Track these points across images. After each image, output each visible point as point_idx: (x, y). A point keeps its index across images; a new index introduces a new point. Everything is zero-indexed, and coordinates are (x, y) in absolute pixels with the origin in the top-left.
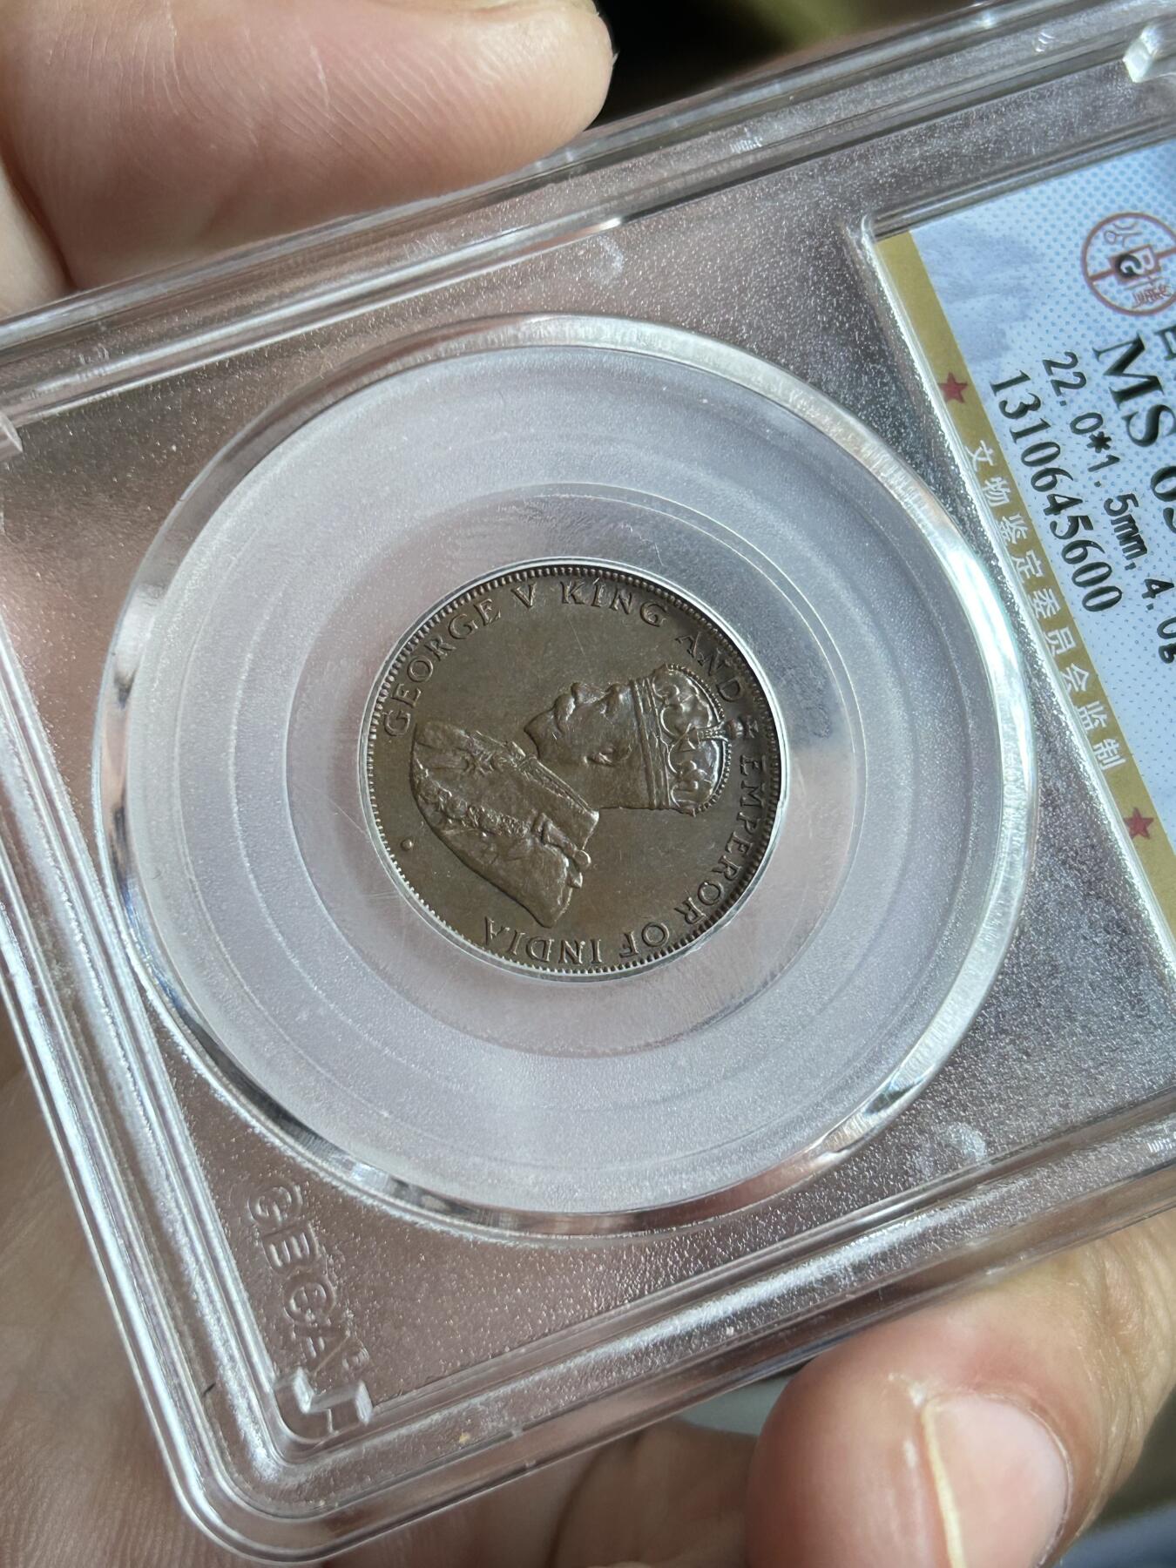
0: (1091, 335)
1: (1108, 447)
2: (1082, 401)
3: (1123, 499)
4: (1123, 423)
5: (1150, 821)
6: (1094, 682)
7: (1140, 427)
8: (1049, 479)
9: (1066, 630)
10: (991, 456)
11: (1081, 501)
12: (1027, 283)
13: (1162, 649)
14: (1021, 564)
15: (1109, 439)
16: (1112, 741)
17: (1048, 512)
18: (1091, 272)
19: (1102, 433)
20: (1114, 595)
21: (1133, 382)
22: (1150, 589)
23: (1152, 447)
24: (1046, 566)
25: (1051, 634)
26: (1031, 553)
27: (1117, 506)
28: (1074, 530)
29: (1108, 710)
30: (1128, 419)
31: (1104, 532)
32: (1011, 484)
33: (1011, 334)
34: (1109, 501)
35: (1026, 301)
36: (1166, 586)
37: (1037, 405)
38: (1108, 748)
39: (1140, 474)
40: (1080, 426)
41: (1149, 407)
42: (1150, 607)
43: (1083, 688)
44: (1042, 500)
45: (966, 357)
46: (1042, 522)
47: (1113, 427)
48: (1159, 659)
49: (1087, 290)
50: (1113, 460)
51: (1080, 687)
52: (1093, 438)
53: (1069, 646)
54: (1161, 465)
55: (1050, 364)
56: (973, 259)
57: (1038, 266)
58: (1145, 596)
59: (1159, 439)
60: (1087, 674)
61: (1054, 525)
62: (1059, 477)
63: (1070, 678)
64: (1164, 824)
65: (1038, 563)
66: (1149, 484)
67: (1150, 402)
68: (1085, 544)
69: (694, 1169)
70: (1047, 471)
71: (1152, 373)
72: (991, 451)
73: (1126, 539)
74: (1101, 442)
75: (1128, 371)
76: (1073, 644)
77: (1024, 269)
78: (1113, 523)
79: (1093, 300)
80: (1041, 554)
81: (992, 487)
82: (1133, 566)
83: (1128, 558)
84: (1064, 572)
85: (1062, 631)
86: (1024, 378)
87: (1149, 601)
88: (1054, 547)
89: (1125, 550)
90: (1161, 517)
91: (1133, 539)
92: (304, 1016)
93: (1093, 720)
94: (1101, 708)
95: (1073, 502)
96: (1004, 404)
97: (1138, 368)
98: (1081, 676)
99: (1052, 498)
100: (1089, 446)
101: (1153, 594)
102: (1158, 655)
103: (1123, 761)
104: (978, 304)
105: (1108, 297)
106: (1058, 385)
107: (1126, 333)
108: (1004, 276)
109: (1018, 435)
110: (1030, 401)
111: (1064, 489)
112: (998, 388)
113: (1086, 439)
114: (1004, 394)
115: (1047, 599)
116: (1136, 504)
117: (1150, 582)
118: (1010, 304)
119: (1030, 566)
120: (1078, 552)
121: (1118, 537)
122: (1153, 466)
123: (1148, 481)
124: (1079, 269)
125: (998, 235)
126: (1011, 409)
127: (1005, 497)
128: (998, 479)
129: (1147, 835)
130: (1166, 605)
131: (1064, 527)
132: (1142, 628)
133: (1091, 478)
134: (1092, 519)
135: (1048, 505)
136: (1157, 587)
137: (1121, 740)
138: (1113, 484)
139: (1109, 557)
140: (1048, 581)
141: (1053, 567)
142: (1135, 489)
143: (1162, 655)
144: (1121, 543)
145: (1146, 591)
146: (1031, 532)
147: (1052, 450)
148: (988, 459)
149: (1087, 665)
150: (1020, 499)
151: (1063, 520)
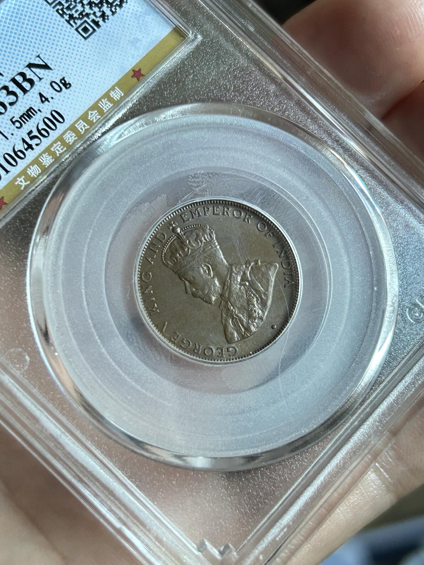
3: (14, 123)
5: (133, 71)
6: (92, 108)
8: (19, 153)
9: (76, 125)
10: (20, 178)
11: (23, 139)
13: (66, 88)
14: (59, 151)
16: (111, 94)
17: (32, 149)
20: (54, 113)
24: (55, 142)
25: (81, 130)
26: (52, 149)
27: (18, 124)
28: (36, 137)
29: (100, 99)
31: (31, 125)
32: (28, 166)
34: (17, 127)
36: (41, 95)
38: (114, 94)
42: (52, 98)
43: (96, 111)
44: (29, 153)
46: (38, 150)
48: (71, 88)
51: (96, 113)
53: (82, 122)
58: (49, 101)
60: (90, 112)
61: (37, 145)
62: (16, 150)
63: (94, 118)
64: (133, 66)
65: (55, 145)
66: (3, 116)
68: (39, 131)
70: (17, 155)
72: (18, 179)
73: (30, 117)
76: (81, 121)
78: (25, 123)
80: (51, 145)
81: (33, 173)
82: (39, 110)
83: (36, 112)
84: (54, 135)
85: (77, 127)
87: (50, 99)
88: (46, 142)
89: (34, 115)
90: (14, 107)
91: (29, 114)
93: (106, 104)
94: (101, 102)
95: (24, 141)
98: (91, 114)
99: (26, 150)
101: (47, 99)
102: (70, 89)
103: (116, 88)
109: (7, 172)
111: (20, 146)
115: (67, 137)
116: (14, 117)
117: (42, 102)
119: (58, 148)
120: (43, 132)
121: (30, 119)
127: (34, 167)
128: (28, 172)
129: (140, 70)
130: (48, 92)
131: (36, 141)
132: (61, 99)
133: (11, 138)
134: (28, 132)
135: (30, 150)
136: (43, 98)
137: (109, 91)
138: (9, 129)
139: (40, 120)
140: (60, 139)
141: (54, 139)
142: (8, 120)
143: (69, 87)
144: (32, 117)
145: (46, 102)
146: (44, 152)
147: (7, 156)
148: (22, 179)
149: (86, 113)
150: (33, 161)
151: (33, 142)
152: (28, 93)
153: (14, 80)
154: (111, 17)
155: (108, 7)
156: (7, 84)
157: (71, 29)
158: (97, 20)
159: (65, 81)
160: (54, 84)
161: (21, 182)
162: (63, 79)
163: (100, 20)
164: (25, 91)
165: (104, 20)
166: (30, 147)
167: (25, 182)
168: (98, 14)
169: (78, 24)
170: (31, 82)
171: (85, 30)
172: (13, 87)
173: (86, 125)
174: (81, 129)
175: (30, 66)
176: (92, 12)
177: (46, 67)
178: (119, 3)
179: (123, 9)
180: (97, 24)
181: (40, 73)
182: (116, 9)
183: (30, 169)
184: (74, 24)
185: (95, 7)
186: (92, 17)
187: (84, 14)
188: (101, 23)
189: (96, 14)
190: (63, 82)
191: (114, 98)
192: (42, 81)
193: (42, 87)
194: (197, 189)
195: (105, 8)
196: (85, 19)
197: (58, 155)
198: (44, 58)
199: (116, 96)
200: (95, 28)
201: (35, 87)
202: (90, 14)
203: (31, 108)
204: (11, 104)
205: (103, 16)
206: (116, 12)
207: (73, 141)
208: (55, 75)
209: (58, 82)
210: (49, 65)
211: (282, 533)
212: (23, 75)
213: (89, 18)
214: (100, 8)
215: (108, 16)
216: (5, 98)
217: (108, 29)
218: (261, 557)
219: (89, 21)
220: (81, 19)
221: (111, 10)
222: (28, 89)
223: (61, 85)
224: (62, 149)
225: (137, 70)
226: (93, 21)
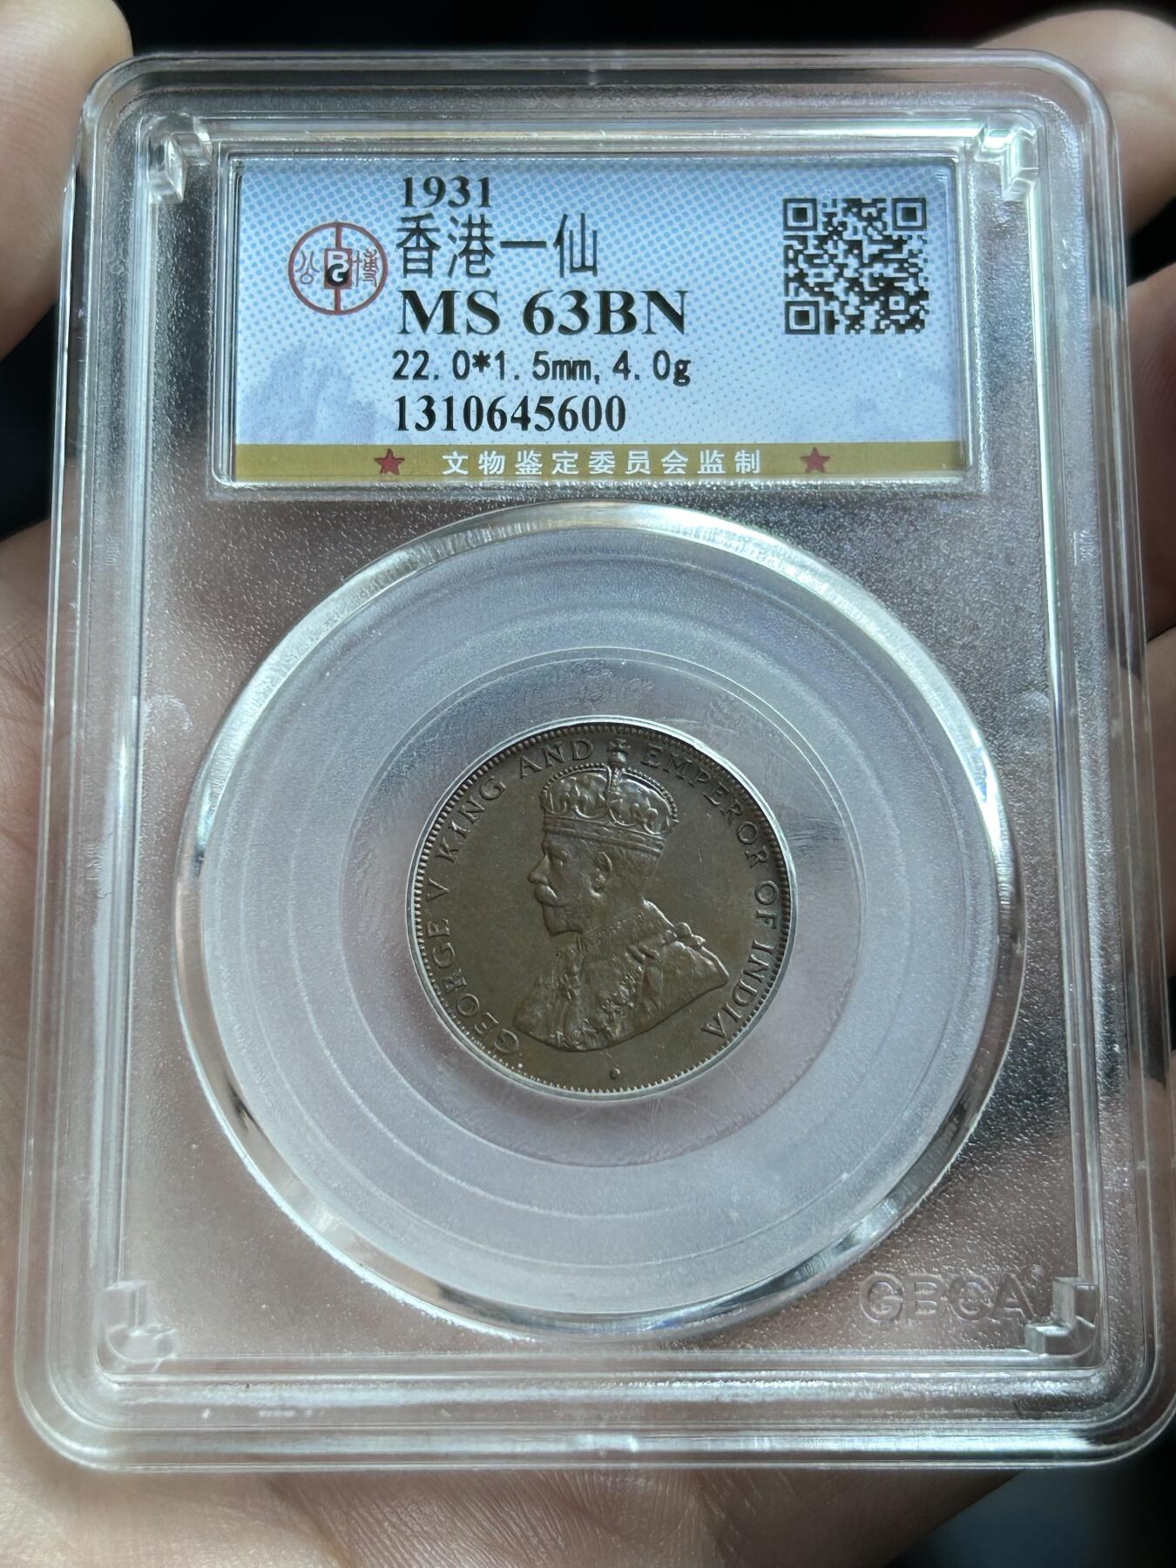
0: (385, 330)
1: (488, 356)
2: (440, 361)
3: (537, 361)
4: (472, 334)
5: (815, 450)
6: (682, 449)
7: (481, 323)
8: (497, 416)
9: (631, 453)
10: (459, 454)
11: (526, 398)
12: (319, 364)
13: (676, 382)
14: (562, 467)
15: (481, 352)
16: (738, 454)
17: (525, 427)
18: (331, 308)
19: (475, 356)
20: (615, 403)
21: (440, 312)
22: (621, 371)
23: (502, 319)
24: (571, 448)
25: (630, 467)
26: (554, 456)
27: (541, 370)
28: (549, 414)
29: (711, 447)
30: (470, 329)
31: (560, 389)
32: (490, 448)
33: (360, 396)
34: (535, 374)
35: (336, 372)
36: (624, 357)
37: (430, 400)
38: (743, 460)
39: (521, 339)
40: (461, 371)
41: (466, 308)
42: (637, 377)
43: (686, 459)
44: (513, 429)
45: (364, 441)
46: (531, 436)
47: (473, 345)
48: (683, 388)
49: (345, 317)
50: (500, 356)
51: (683, 462)
52: (475, 365)
53: (646, 456)
54: (520, 319)
55: (398, 375)
56: (281, 401)
57: (309, 348)
58: (626, 377)
59: (497, 312)
60: (674, 452)
61: (538, 427)
62: (498, 406)
63: (673, 466)
64: (821, 441)
65: (565, 453)
66: (532, 335)
67: (462, 305)
68: (563, 409)
69: (977, 936)
70: (491, 415)
71: (438, 294)
72: (455, 453)
73: (571, 374)
74: (482, 361)
75: (428, 313)
76: (646, 452)
77: (308, 362)
78: (554, 377)
79: (356, 316)
80: (560, 448)
81: (486, 465)
82: (597, 378)
83: (589, 377)
84: (581, 435)
85: (631, 457)
86: (402, 401)
87: (631, 376)
88: (556, 435)
89: (582, 377)
90: (563, 337)
91: (574, 368)
92: (734, 1215)
93: (715, 462)
94: (708, 452)
95: (524, 403)
96: (418, 427)
97: (429, 303)
98: (674, 457)
99: (514, 420)
100: (481, 370)
101: (626, 371)
102: (679, 388)
103: (758, 452)
104: (323, 414)
105: (359, 303)
106: (418, 375)
107: (395, 301)
108: (307, 383)
109: (450, 426)
110: (424, 403)
111: (510, 407)
112: (402, 426)
113: (474, 371)
114: (410, 423)
115: (599, 458)
116: (546, 353)
117: (616, 369)
118: (333, 387)
119: (566, 461)
120: (568, 418)
121: (568, 378)
122: (519, 326)
123: (529, 335)
124: (323, 316)
125: (269, 371)
126: (424, 422)
127: (498, 456)
128: (481, 457)
129: (826, 458)
130: (640, 362)
131: (543, 420)
132: (652, 391)
133: (509, 381)
134: (544, 394)
135: (519, 425)
136: (622, 365)
137: (740, 447)
138: (521, 365)
139: (582, 393)
140: (584, 452)
141: (573, 442)
142: (532, 348)
143: (682, 384)
144: (575, 379)
145: (622, 375)
146: (537, 448)
147: (473, 403)
148: (460, 459)
149: (667, 449)
150: (505, 446)
151: (536, 418)
152: (607, 337)
153: (605, 297)
154: (866, 333)
155: (877, 312)
156: (589, 293)
157: (780, 295)
158: (838, 317)
159: (685, 369)
160: (662, 357)
161: (455, 461)
162: (686, 363)
163: (844, 322)
164: (605, 327)
165: (849, 328)
166: (524, 421)
167: (462, 467)
168: (850, 311)
169: (800, 299)
170: (630, 323)
171: (803, 317)
172: (593, 306)
173: (647, 467)
174: (634, 466)
175: (655, 297)
176: (843, 298)
177: (677, 320)
178: (902, 322)
179: (900, 337)
180: (832, 323)
181: (657, 321)
182: (888, 327)
183: (489, 455)
184: (792, 292)
185: (857, 294)
186: (835, 306)
187: (826, 289)
188: (840, 328)
189: (847, 308)
190: (681, 367)
191: (738, 466)
192: (650, 337)
193: (640, 347)
194: (713, 726)
195: (871, 312)
196: (821, 299)
197: (554, 472)
198: (689, 304)
199: (743, 464)
200: (822, 328)
201: (627, 335)
202: (837, 298)
203: (587, 363)
204: (564, 329)
205: (856, 321)
206: (883, 331)
207: (601, 471)
208: (677, 346)
209: (673, 360)
210: (686, 321)
211: (278, 1414)
212: (628, 300)
213: (827, 304)
214: (863, 303)
215: (863, 327)
216: (563, 311)
217: (841, 348)
218: (206, 1414)
219: (823, 307)
220: (813, 293)
221: (878, 323)
222: (613, 328)
223: (672, 370)
224: (569, 469)
225: (823, 453)
226: (830, 314)
